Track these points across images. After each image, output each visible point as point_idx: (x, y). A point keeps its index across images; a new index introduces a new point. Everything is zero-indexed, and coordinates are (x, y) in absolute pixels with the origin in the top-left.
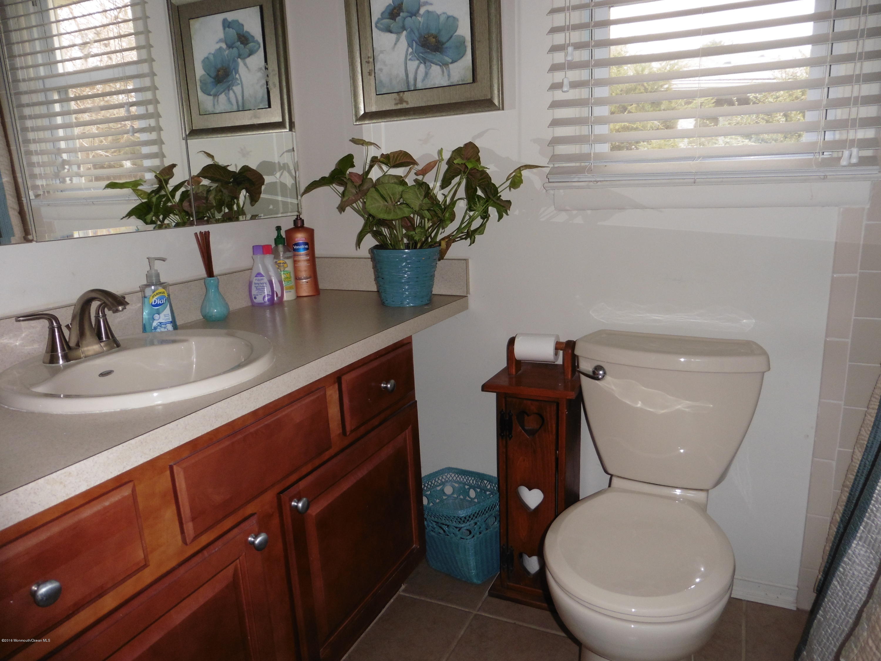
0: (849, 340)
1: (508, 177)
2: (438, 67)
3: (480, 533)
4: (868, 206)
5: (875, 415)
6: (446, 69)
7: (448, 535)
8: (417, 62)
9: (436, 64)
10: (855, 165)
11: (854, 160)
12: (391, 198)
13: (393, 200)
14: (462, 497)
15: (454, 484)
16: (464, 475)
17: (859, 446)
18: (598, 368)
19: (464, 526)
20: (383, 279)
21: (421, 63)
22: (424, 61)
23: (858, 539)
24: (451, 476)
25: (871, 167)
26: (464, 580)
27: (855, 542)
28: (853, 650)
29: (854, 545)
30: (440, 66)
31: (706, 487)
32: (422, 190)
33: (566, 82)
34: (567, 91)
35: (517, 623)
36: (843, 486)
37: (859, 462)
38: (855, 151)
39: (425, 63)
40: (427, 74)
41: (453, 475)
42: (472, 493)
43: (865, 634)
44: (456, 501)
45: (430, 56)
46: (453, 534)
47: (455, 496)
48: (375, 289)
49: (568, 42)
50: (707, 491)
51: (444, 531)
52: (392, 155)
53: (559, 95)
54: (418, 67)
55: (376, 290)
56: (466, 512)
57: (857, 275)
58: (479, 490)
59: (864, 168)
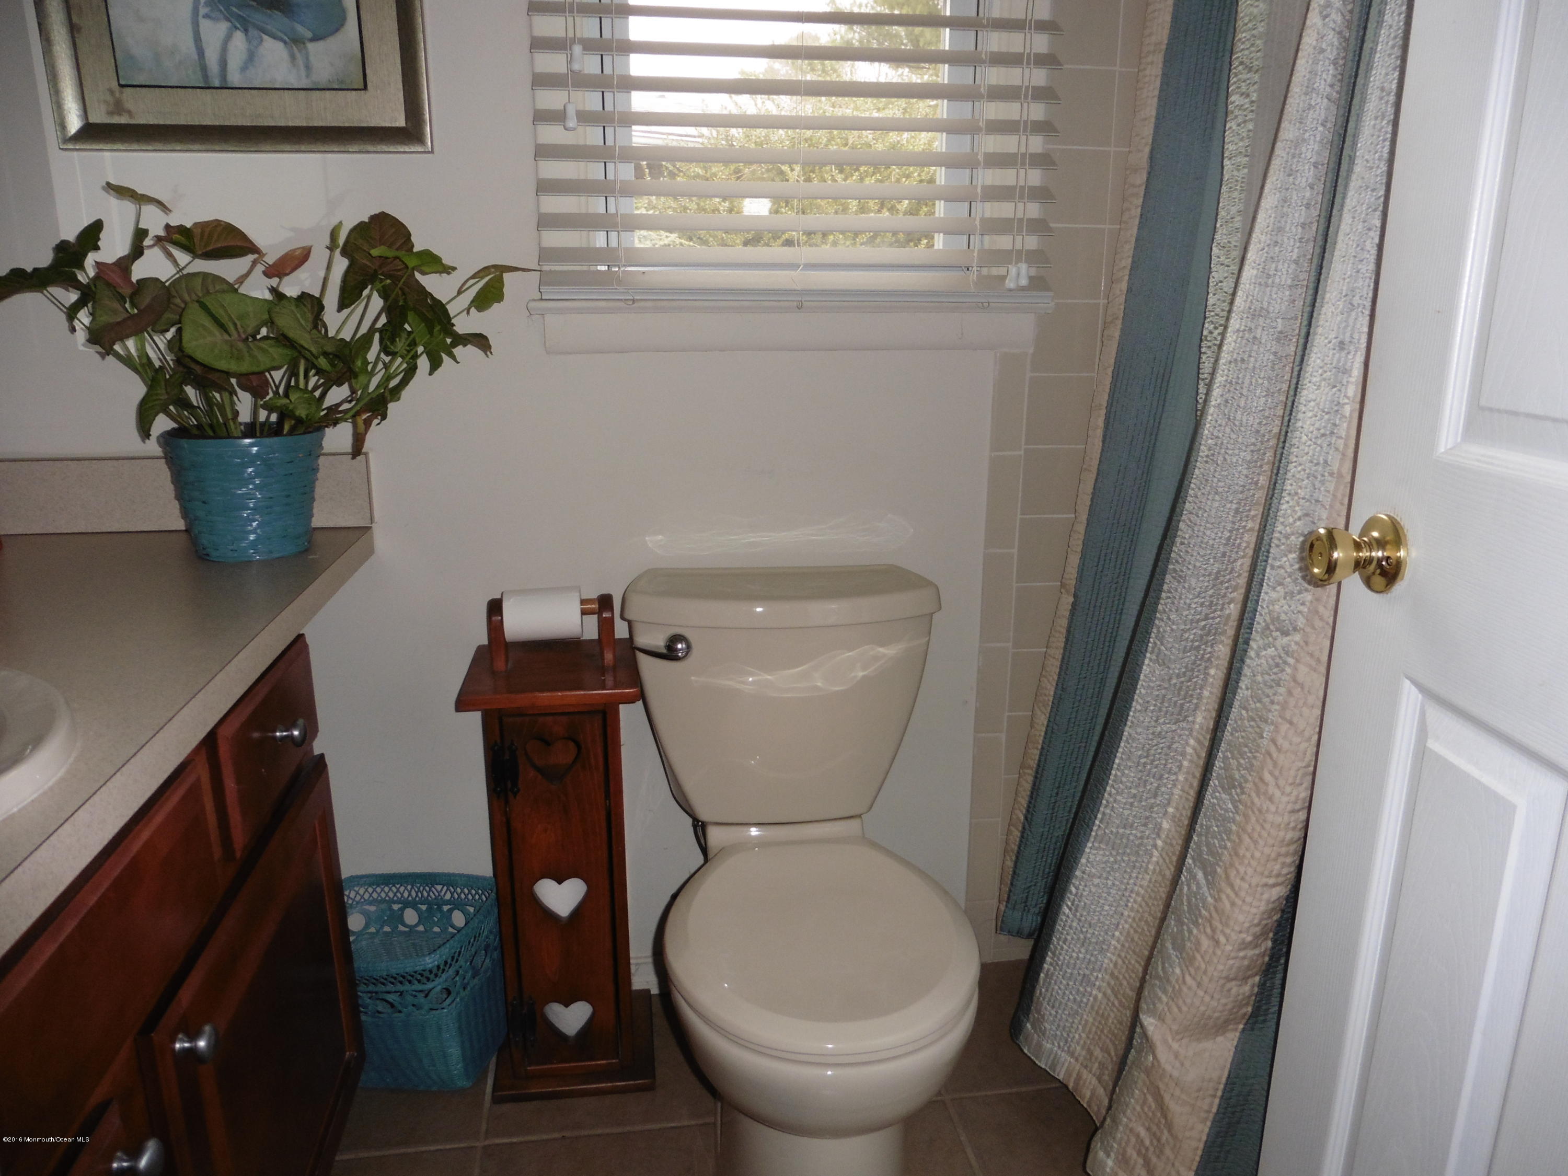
0: (1015, 551)
1: (461, 287)
2: (280, 45)
3: (464, 989)
4: (1031, 351)
5: (1060, 657)
6: (300, 51)
7: (400, 1012)
8: (224, 26)
9: (274, 37)
10: (1023, 289)
11: (1024, 282)
12: (235, 325)
13: (241, 330)
14: (387, 929)
15: (367, 907)
16: (387, 885)
17: (1041, 705)
18: (676, 638)
19: (437, 985)
20: (204, 502)
21: (236, 28)
22: (245, 25)
23: (1092, 839)
24: (357, 893)
25: (1043, 293)
26: (434, 1089)
27: (1089, 845)
28: (1160, 999)
29: (1087, 850)
30: (285, 42)
31: (858, 812)
32: (306, 310)
33: (571, 111)
34: (574, 129)
35: (567, 1134)
36: (1023, 766)
37: (1044, 729)
38: (1023, 267)
39: (246, 31)
40: (251, 57)
41: (362, 891)
42: (411, 917)
43: (1178, 971)
44: (376, 941)
45: (258, 17)
46: (413, 1005)
47: (373, 930)
48: (181, 525)
49: (571, 35)
50: (860, 816)
51: (392, 1006)
52: (200, 230)
53: (552, 134)
54: (228, 38)
55: (184, 528)
56: (441, 956)
57: (1022, 453)
58: (424, 907)
59: (1035, 293)
